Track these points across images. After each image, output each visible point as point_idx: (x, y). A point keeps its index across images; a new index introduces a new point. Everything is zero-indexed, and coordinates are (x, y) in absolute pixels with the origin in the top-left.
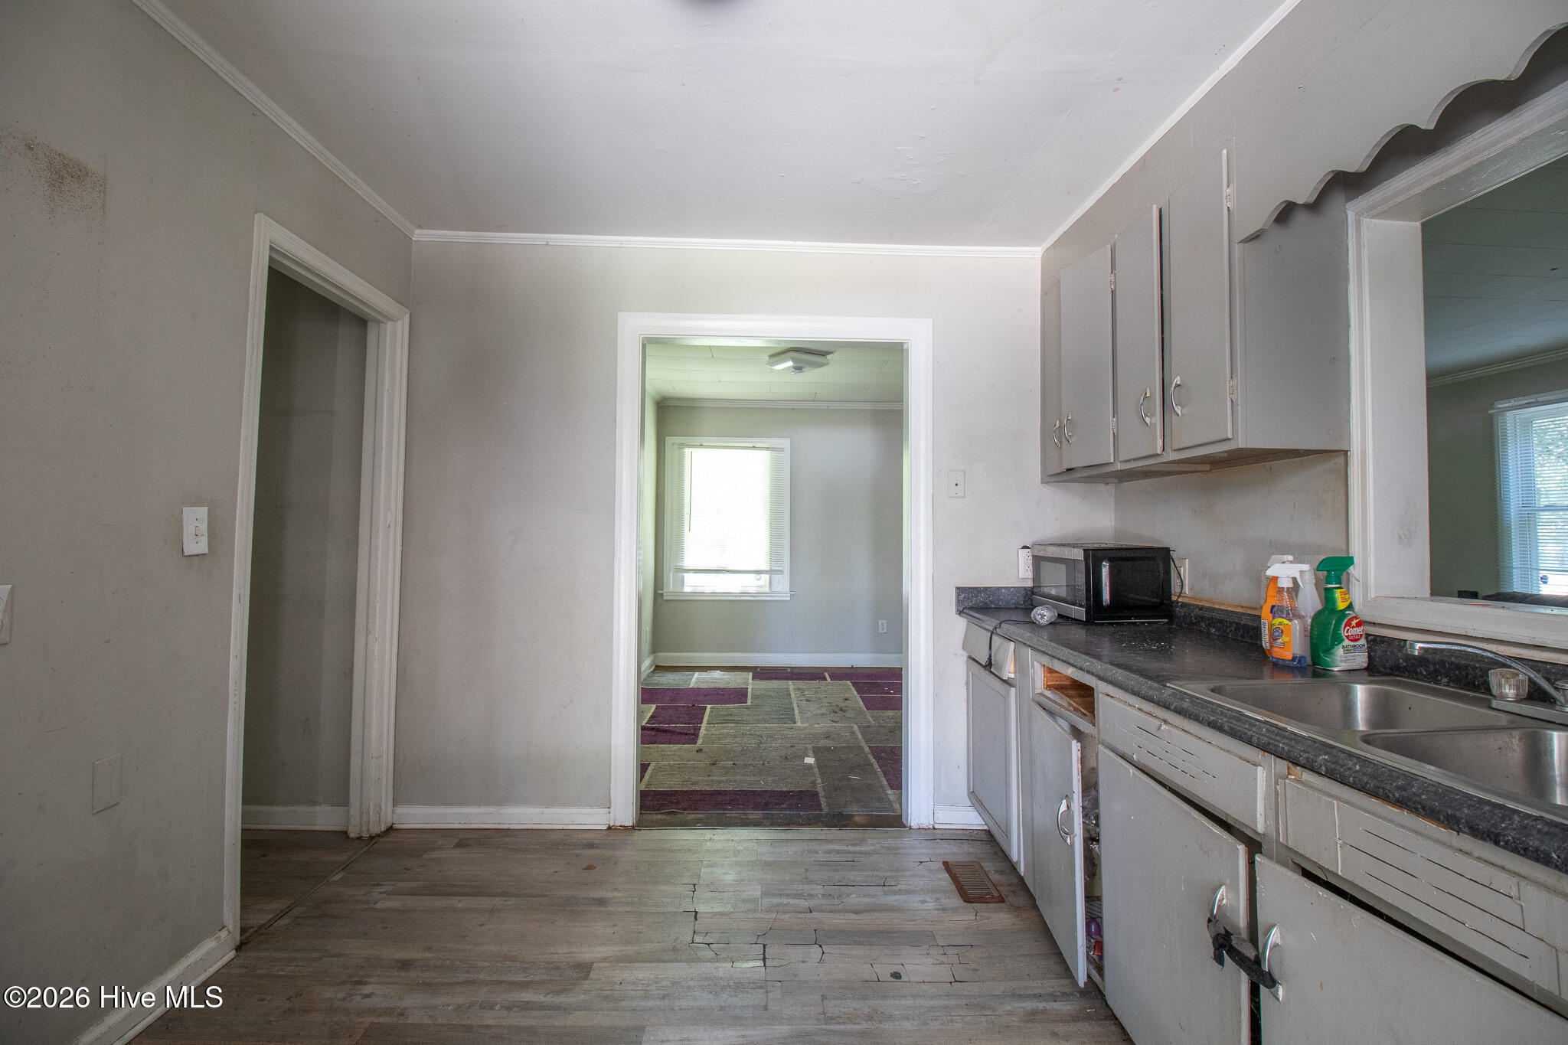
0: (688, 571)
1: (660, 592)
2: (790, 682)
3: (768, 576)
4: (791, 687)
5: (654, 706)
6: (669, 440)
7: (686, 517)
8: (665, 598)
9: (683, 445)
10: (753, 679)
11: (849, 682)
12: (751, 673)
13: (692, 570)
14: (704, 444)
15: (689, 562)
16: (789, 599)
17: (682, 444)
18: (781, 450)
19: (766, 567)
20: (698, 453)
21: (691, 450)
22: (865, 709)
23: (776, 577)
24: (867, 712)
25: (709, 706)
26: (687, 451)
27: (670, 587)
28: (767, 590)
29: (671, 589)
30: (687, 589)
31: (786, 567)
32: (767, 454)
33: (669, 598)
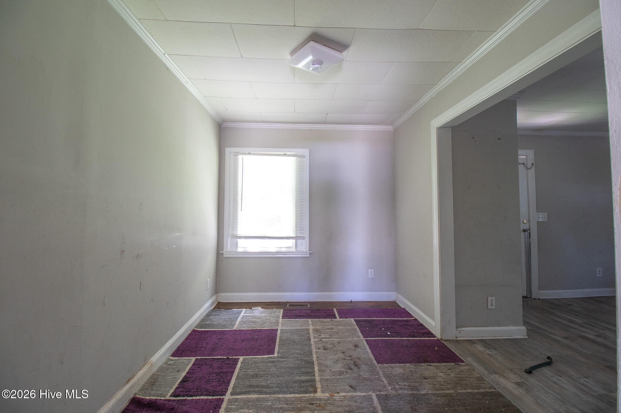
0: (241, 237)
1: (221, 252)
2: (310, 320)
3: (294, 240)
4: (311, 328)
5: (194, 359)
6: (228, 150)
7: (239, 201)
8: (225, 256)
9: (237, 154)
10: (283, 317)
11: (352, 319)
12: (282, 310)
13: (243, 237)
14: (251, 152)
15: (241, 232)
16: (308, 256)
17: (237, 152)
18: (303, 157)
19: (292, 234)
20: (247, 158)
21: (243, 156)
22: (375, 362)
23: (300, 242)
24: (378, 366)
25: (241, 359)
26: (240, 157)
27: (228, 248)
28: (294, 250)
29: (229, 250)
30: (240, 250)
31: (307, 235)
32: (293, 159)
33: (227, 256)
